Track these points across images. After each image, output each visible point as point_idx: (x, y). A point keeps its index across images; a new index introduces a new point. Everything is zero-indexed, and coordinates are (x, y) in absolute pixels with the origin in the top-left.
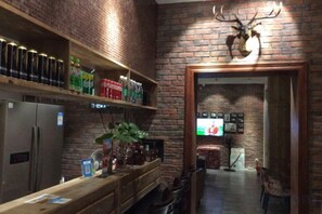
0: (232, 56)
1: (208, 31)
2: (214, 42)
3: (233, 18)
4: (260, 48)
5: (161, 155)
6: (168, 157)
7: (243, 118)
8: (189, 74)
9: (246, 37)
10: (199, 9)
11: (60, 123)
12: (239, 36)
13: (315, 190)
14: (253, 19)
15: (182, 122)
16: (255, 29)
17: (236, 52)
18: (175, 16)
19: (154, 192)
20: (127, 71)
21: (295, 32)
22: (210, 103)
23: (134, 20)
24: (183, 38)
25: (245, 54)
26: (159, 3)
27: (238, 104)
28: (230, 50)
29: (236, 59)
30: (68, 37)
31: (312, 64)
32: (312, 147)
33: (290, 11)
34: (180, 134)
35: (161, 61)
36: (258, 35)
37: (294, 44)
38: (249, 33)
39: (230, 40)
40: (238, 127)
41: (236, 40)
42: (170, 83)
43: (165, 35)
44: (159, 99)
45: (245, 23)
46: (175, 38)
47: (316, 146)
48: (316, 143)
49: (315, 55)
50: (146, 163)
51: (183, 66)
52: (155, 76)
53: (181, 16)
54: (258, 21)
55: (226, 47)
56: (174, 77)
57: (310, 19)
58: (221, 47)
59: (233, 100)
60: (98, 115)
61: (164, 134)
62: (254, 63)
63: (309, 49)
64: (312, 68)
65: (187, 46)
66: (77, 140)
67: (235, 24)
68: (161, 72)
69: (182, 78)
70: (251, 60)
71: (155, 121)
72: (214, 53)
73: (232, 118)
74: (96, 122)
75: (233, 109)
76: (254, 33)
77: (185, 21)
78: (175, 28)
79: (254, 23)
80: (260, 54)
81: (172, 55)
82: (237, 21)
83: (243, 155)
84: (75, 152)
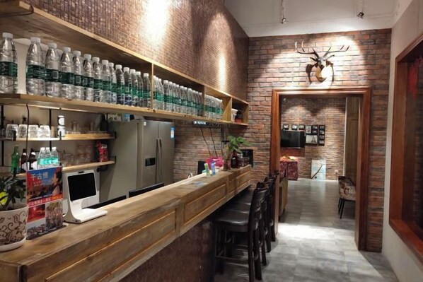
0: (311, 82)
1: (290, 60)
2: (296, 70)
3: (311, 51)
4: (333, 76)
5: (251, 162)
6: (257, 163)
7: (324, 130)
8: (275, 96)
9: (322, 67)
10: (284, 42)
11: (172, 136)
12: (316, 65)
13: (373, 189)
14: (328, 52)
15: (269, 135)
16: (329, 60)
17: (314, 78)
18: (264, 48)
19: (246, 191)
20: (230, 97)
21: (362, 62)
22: (292, 115)
23: (234, 58)
24: (270, 65)
25: (321, 80)
26: (250, 36)
27: (319, 115)
28: (309, 76)
29: (313, 84)
30: (204, 84)
31: (375, 89)
32: (373, 155)
33: (359, 45)
34: (267, 146)
35: (252, 85)
36: (332, 65)
37: (361, 72)
38: (324, 63)
39: (309, 69)
40: (319, 139)
41: (314, 68)
42: (258, 103)
43: (255, 63)
44: (250, 117)
45: (321, 55)
46: (263, 66)
47: (376, 155)
48: (375, 152)
49: (378, 82)
50: (241, 168)
51: (270, 89)
52: (247, 98)
53: (269, 47)
54: (332, 54)
55: (306, 74)
56: (263, 99)
57: (374, 51)
58: (301, 74)
59: (314, 112)
60: (199, 130)
61: (254, 145)
62: (328, 88)
63: (373, 77)
64: (375, 92)
65: (273, 73)
66: (182, 150)
67: (313, 56)
68: (251, 94)
69: (269, 99)
70: (326, 85)
71: (246, 135)
72: (296, 79)
73: (313, 129)
74: (197, 135)
75: (315, 121)
76: (328, 63)
77: (271, 52)
78: (264, 57)
79: (328, 55)
80: (333, 80)
81: (260, 80)
82: (315, 53)
83: (324, 167)
84: (181, 159)
